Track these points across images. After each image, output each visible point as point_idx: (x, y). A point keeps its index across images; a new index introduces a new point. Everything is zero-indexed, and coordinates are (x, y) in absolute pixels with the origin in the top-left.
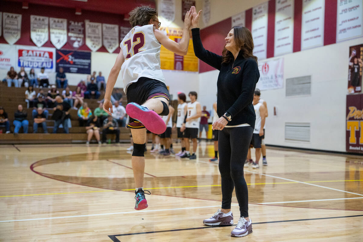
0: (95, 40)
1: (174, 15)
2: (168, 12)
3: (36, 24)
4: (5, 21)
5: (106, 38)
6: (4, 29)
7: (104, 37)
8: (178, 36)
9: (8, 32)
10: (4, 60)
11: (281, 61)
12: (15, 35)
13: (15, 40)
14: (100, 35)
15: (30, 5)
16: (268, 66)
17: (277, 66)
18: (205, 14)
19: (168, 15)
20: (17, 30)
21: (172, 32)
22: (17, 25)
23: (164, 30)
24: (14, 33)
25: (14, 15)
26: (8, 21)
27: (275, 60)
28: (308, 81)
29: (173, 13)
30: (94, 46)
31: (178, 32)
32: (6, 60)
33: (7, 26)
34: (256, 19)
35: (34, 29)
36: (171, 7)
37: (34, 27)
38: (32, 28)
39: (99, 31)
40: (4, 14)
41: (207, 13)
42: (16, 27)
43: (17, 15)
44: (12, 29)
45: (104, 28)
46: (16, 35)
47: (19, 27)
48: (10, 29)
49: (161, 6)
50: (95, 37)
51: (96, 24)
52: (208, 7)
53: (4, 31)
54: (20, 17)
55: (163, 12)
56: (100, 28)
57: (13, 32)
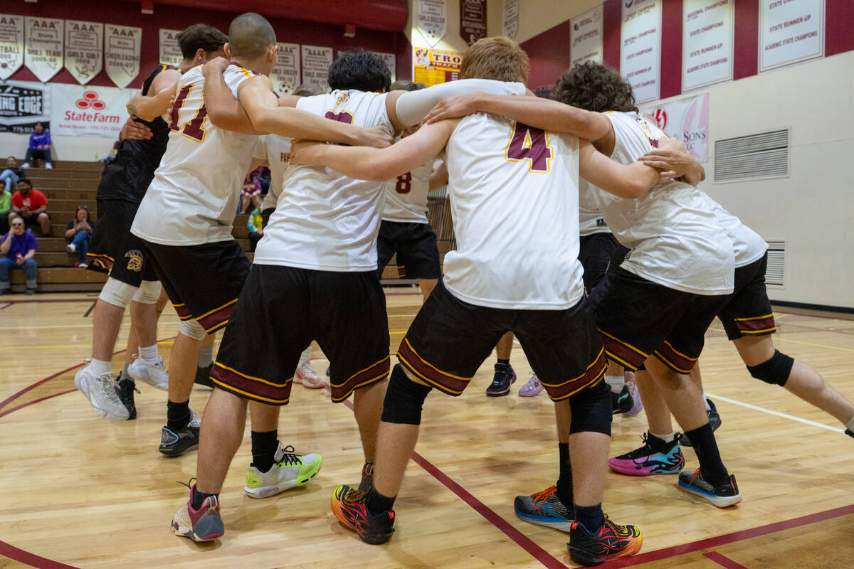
0: (287, 76)
1: (445, 25)
2: (433, 20)
3: (169, 46)
4: (110, 40)
5: (309, 74)
6: (106, 55)
7: (304, 71)
8: (452, 67)
9: (114, 64)
10: (109, 119)
11: (700, 101)
12: (129, 70)
13: (129, 80)
14: (298, 68)
15: (157, 7)
16: (664, 114)
17: (690, 114)
18: (506, 24)
19: (433, 25)
20: (134, 58)
21: (441, 59)
22: (133, 49)
23: (425, 55)
24: (127, 65)
25: (127, 29)
26: (115, 41)
27: (683, 100)
28: (780, 143)
29: (443, 21)
30: (283, 89)
31: (451, 59)
32: (113, 119)
33: (113, 51)
34: (631, 15)
35: (167, 56)
36: (438, 10)
37: (165, 53)
38: (161, 54)
39: (294, 59)
40: (108, 26)
41: (511, 21)
42: (130, 53)
43: (132, 29)
44: (123, 55)
45: (305, 54)
46: (132, 69)
47: (138, 53)
48: (118, 56)
49: (418, 6)
50: (287, 72)
51: (289, 46)
52: (514, 9)
53: (108, 60)
54: (138, 33)
55: (423, 18)
56: (296, 52)
57: (125, 62)
